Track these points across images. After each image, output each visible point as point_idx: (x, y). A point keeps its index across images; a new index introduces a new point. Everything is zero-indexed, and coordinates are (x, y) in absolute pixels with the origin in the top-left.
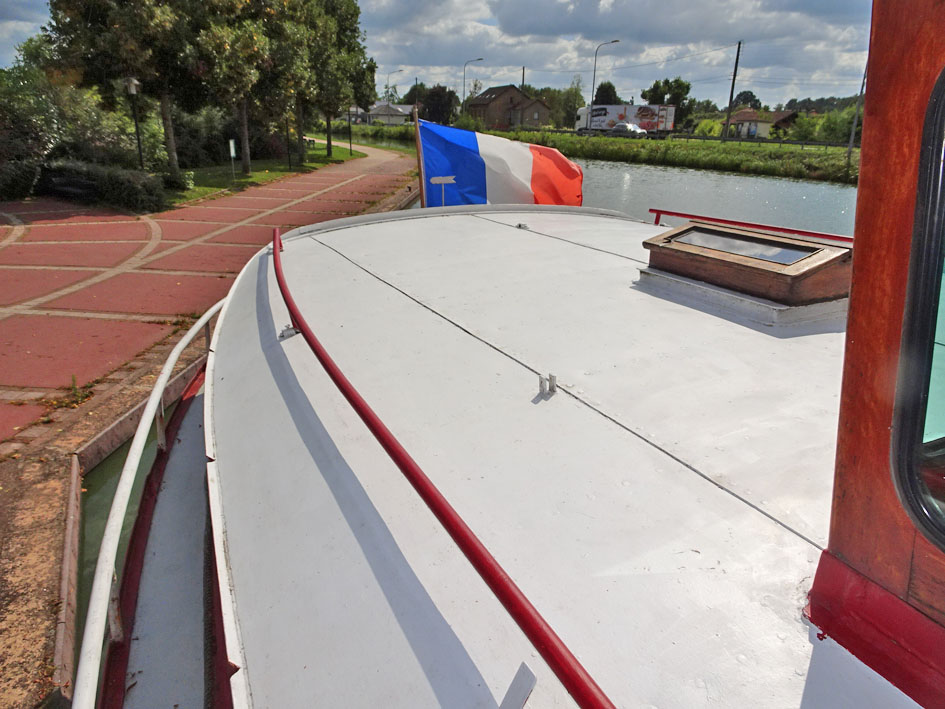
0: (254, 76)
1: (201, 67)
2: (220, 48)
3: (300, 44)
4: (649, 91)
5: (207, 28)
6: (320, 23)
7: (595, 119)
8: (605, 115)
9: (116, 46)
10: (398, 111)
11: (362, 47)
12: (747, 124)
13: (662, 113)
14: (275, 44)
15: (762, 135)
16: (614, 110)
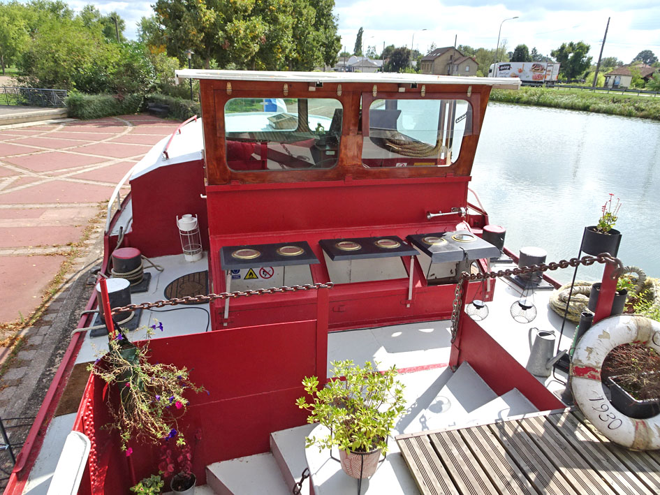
0: (256, 48)
1: (227, 43)
2: (237, 32)
3: (287, 27)
4: (557, 51)
5: (231, 21)
7: (502, 72)
8: (509, 69)
9: (187, 33)
10: (374, 64)
11: (335, 24)
12: (613, 77)
13: (549, 68)
14: (272, 28)
15: (624, 85)
16: (515, 66)
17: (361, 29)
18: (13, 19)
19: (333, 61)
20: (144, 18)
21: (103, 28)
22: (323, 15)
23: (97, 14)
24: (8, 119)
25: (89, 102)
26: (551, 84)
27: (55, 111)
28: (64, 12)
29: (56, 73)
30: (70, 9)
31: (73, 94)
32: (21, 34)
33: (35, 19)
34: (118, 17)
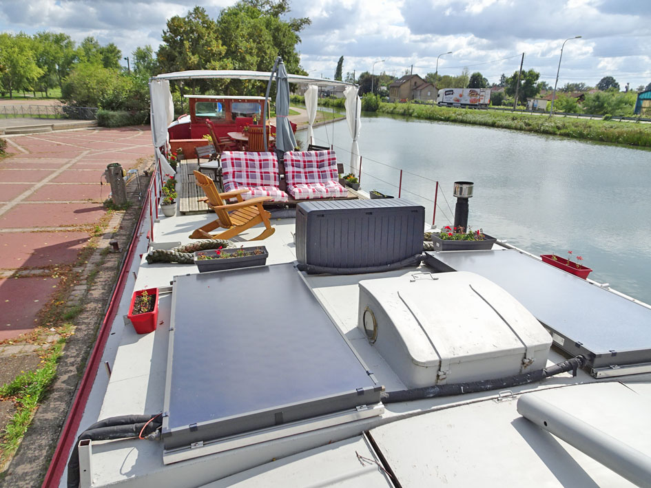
5: (210, 62)
6: (268, 52)
7: (447, 96)
8: (452, 94)
12: (532, 100)
13: (482, 94)
15: (542, 107)
16: (457, 92)
17: (342, 57)
18: (22, 50)
19: (294, 88)
20: (139, 48)
21: (102, 57)
22: (285, 52)
23: (95, 45)
24: (63, 126)
25: (113, 116)
26: (485, 106)
27: (90, 121)
28: (67, 43)
29: (89, 97)
30: (72, 40)
31: (100, 111)
32: (29, 63)
33: (41, 49)
34: (115, 48)
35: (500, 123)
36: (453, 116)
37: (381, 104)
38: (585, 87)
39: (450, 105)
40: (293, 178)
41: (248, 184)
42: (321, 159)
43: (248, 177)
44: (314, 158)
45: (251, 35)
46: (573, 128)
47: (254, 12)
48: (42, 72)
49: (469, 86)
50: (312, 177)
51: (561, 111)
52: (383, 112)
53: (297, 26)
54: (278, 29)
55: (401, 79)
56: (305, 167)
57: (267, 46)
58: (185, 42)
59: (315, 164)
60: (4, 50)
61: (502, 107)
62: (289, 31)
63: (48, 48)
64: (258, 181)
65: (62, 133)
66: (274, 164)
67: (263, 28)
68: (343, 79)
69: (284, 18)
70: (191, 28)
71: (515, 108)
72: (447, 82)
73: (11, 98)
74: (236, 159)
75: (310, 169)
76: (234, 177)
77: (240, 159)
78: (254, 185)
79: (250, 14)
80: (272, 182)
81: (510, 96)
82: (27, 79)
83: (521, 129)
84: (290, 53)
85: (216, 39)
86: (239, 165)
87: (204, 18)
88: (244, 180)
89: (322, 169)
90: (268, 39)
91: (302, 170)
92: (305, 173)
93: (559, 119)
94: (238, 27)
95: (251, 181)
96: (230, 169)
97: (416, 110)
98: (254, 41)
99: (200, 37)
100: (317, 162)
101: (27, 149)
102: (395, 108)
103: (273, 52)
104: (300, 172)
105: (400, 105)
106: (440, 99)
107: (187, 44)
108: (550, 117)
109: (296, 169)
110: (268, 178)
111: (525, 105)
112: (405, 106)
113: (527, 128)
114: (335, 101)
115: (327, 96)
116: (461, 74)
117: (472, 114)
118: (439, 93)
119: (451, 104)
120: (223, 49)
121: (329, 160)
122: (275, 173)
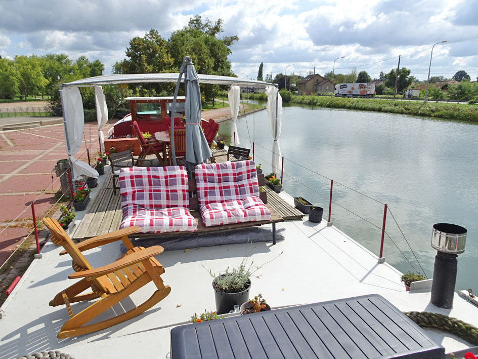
4: (388, 74)
5: (162, 70)
6: (206, 61)
7: (342, 89)
8: (346, 88)
12: (408, 91)
13: (368, 87)
15: (415, 95)
16: (349, 86)
17: (262, 63)
18: (34, 66)
20: (117, 63)
21: (90, 69)
22: (220, 61)
23: (87, 62)
24: (49, 122)
26: (372, 96)
28: (66, 61)
30: (69, 59)
32: (38, 76)
33: (48, 65)
34: (100, 63)
35: (385, 109)
36: (348, 104)
37: (293, 97)
38: (444, 78)
39: (344, 95)
40: (206, 195)
41: (151, 206)
42: (238, 172)
43: (151, 198)
44: (230, 171)
45: (193, 49)
46: (445, 111)
47: (196, 33)
48: (48, 82)
49: (358, 82)
50: (229, 193)
51: (430, 98)
52: (294, 102)
53: (228, 42)
54: (214, 44)
55: (306, 78)
56: (220, 182)
57: (205, 57)
58: (142, 56)
59: (231, 177)
60: (22, 67)
61: (384, 96)
62: (222, 45)
63: (52, 65)
64: (164, 202)
65: (47, 127)
66: (183, 180)
67: (203, 44)
68: (264, 79)
69: (219, 36)
70: (148, 45)
71: (395, 96)
72: (340, 79)
73: (26, 101)
74: (137, 177)
75: (226, 184)
76: (133, 199)
77: (141, 177)
78: (159, 207)
79: (194, 34)
80: (180, 202)
81: (388, 88)
82: (38, 87)
83: (402, 113)
84: (223, 61)
85: (167, 53)
86: (141, 184)
87: (157, 38)
88: (146, 202)
89: (240, 183)
90: (206, 51)
91: (216, 185)
92: (220, 188)
93: (432, 104)
94: (183, 43)
95: (154, 202)
96: (129, 189)
97: (319, 100)
98: (196, 54)
99: (154, 52)
100: (234, 174)
101: (13, 143)
102: (303, 99)
103: (210, 61)
104: (214, 188)
105: (307, 97)
106: (336, 92)
107: (144, 57)
108: (424, 103)
109: (209, 185)
110: (175, 198)
111: (401, 94)
112: (310, 97)
113: (407, 112)
114: (258, 96)
115: (252, 92)
116: (351, 73)
117: (362, 102)
118: (336, 87)
119: (346, 95)
120: (172, 60)
121: (248, 171)
122: (183, 191)
